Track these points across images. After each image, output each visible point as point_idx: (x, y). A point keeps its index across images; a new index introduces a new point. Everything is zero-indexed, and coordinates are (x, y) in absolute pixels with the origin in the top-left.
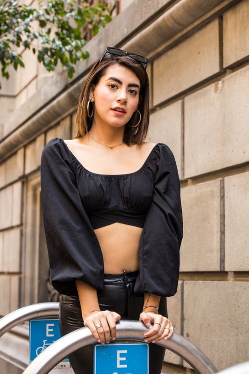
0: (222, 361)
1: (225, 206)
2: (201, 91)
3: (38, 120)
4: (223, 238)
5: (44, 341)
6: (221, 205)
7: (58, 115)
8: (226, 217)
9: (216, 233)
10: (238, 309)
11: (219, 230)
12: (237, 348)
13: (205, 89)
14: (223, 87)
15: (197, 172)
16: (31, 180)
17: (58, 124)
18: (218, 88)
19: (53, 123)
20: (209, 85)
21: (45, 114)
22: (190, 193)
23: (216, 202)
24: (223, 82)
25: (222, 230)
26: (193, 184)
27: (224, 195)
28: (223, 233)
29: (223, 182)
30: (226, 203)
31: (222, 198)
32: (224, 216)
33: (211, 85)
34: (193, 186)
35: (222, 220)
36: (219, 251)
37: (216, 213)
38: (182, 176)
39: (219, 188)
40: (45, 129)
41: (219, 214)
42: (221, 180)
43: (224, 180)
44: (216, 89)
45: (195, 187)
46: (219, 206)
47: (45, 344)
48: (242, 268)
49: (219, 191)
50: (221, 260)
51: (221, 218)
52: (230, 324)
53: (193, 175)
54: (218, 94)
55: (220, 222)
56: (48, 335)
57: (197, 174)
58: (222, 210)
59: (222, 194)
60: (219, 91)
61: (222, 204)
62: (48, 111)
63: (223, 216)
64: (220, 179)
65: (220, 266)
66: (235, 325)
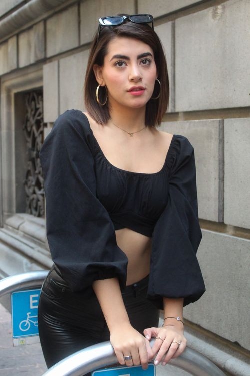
0: (221, 320)
1: (225, 152)
2: (196, 14)
3: (9, 22)
4: (222, 187)
5: (29, 314)
6: (219, 149)
7: (31, 19)
8: (226, 163)
9: (214, 179)
10: (240, 268)
11: (217, 176)
12: (239, 310)
13: (201, 12)
14: (223, 13)
15: (191, 106)
16: (4, 82)
17: (31, 28)
18: (218, 13)
19: (25, 27)
20: (206, 8)
21: (16, 16)
22: (182, 128)
23: (214, 145)
24: (224, 7)
25: (221, 177)
26: (186, 120)
27: (224, 138)
28: (222, 180)
29: (222, 124)
30: (226, 149)
31: (222, 141)
32: (224, 162)
33: (209, 9)
34: (186, 122)
35: (221, 166)
36: (218, 201)
37: (214, 157)
38: (173, 108)
39: (218, 130)
40: (17, 32)
41: (217, 159)
42: (220, 121)
43: (224, 120)
44: (215, 14)
45: (188, 124)
46: (218, 150)
47: (29, 317)
48: (246, 224)
49: (218, 133)
50: (219, 209)
51: (220, 164)
52: (230, 283)
53: (186, 110)
54: (217, 21)
55: (218, 168)
56: (32, 307)
57: (191, 109)
58: (221, 155)
59: (221, 137)
60: (218, 17)
61: (221, 148)
62: (20, 14)
63: (222, 162)
64: (219, 119)
65: (219, 217)
66: (237, 285)
